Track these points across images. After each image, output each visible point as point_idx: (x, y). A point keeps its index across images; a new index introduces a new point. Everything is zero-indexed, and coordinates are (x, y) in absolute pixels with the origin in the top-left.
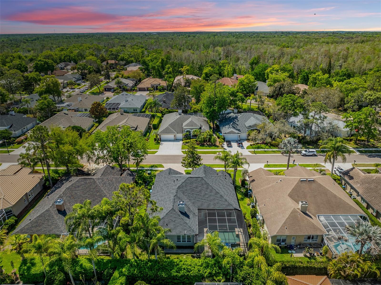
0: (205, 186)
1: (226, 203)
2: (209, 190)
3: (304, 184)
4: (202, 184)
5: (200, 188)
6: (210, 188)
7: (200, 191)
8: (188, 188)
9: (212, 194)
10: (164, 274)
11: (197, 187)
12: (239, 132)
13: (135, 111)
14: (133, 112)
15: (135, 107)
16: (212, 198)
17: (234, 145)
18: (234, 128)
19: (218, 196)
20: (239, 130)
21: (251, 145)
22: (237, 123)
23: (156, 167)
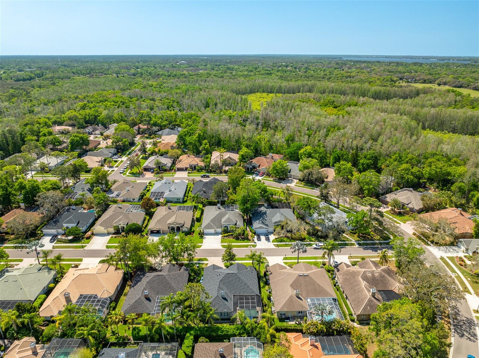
0: (238, 279)
1: (251, 291)
2: (240, 282)
3: (301, 278)
4: (236, 278)
5: (234, 281)
6: (241, 281)
7: (235, 283)
8: (227, 281)
9: (242, 285)
11: (232, 280)
12: (267, 227)
13: (178, 201)
14: (176, 201)
15: (179, 197)
16: (242, 287)
17: (263, 238)
18: (263, 223)
19: (246, 286)
20: (267, 225)
21: (276, 239)
22: (266, 218)
23: (203, 260)
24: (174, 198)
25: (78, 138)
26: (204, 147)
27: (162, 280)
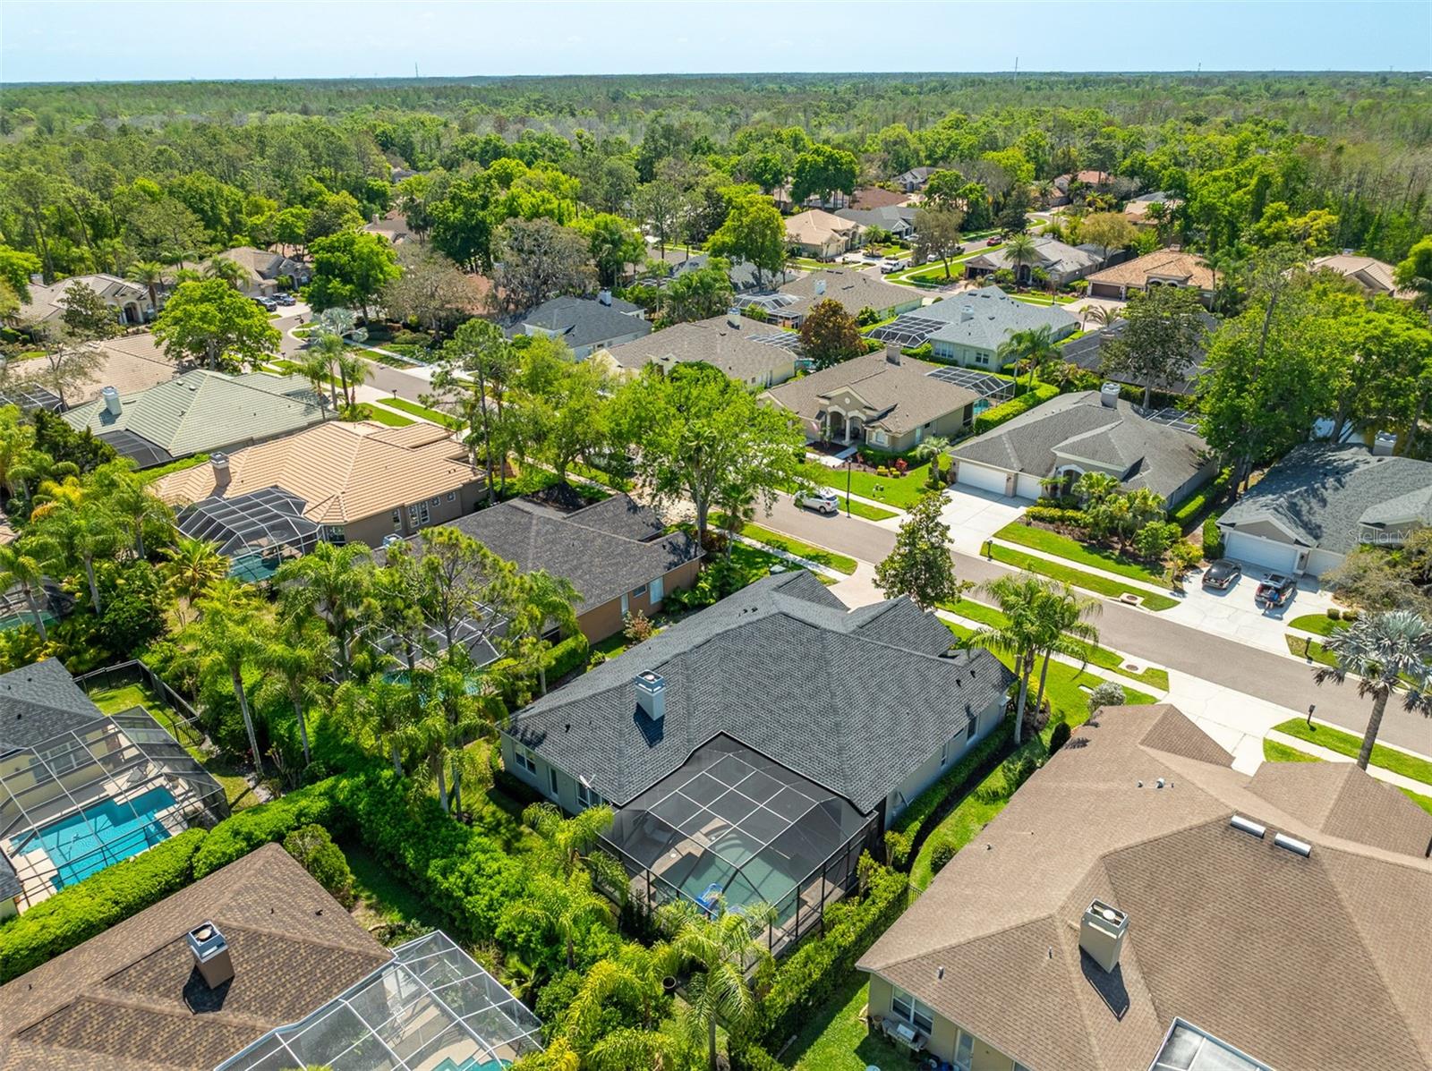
0: (809, 666)
1: (833, 762)
2: (808, 688)
3: (1235, 845)
4: (805, 657)
5: (786, 666)
6: (821, 680)
7: (779, 678)
8: (752, 648)
9: (812, 705)
10: (410, 856)
11: (777, 659)
12: (1310, 540)
13: (981, 364)
14: (973, 362)
15: (984, 346)
16: (799, 718)
18: (1298, 514)
19: (827, 722)
20: (1315, 531)
21: (1333, 616)
22: (1328, 494)
23: (827, 564)
24: (966, 348)
25: (820, 159)
26: (1261, 230)
27: (512, 533)
